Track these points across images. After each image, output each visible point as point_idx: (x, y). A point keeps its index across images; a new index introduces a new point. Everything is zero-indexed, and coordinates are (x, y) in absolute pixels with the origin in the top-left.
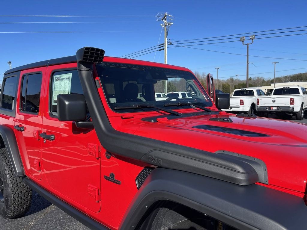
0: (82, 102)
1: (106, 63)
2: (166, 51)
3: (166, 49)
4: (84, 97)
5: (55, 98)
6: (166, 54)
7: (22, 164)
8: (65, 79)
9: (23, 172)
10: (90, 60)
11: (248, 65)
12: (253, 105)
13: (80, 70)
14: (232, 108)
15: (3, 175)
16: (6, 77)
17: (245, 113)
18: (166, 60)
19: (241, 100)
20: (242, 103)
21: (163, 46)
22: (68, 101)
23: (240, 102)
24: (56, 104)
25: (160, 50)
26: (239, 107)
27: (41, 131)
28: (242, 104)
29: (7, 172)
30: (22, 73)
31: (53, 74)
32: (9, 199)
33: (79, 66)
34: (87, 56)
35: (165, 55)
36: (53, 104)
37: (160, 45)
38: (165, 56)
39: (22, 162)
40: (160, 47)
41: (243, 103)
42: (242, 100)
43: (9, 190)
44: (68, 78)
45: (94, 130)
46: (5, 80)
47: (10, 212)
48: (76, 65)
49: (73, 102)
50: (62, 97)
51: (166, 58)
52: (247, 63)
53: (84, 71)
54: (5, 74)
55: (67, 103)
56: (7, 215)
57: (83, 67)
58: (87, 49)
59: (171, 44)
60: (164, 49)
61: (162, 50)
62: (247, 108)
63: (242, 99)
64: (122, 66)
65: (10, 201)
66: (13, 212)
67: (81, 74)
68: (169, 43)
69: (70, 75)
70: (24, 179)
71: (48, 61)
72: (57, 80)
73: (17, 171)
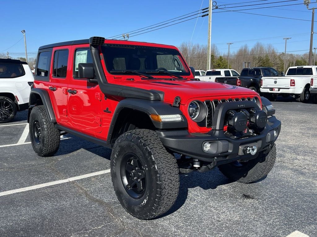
0: (92, 68)
1: (107, 44)
2: (210, 17)
3: (210, 15)
4: (93, 65)
5: (77, 66)
6: (211, 21)
7: (54, 115)
8: (83, 54)
9: (55, 119)
10: (96, 44)
11: (312, 35)
12: (308, 86)
13: (91, 49)
14: (281, 89)
15: (41, 123)
16: (41, 52)
17: (297, 96)
18: (210, 29)
19: (291, 80)
20: (293, 83)
21: (207, 11)
22: (84, 67)
23: (291, 82)
24: (78, 70)
25: (203, 16)
26: (289, 89)
27: (68, 89)
28: (292, 85)
29: (44, 120)
30: (54, 49)
31: (76, 51)
32: (45, 139)
33: (91, 47)
34: (95, 42)
35: (209, 22)
36: (76, 70)
37: (203, 10)
38: (209, 24)
39: (55, 113)
40: (203, 13)
41: (295, 84)
42: (294, 80)
43: (45, 132)
44: (85, 54)
45: (98, 85)
46: (39, 54)
47: (45, 150)
48: (89, 45)
49: (87, 68)
50: (81, 65)
51: (210, 26)
52: (311, 33)
53: (93, 50)
54: (39, 50)
55: (84, 68)
56: (43, 152)
57: (93, 48)
58: (95, 37)
59: (217, 8)
60: (208, 15)
61: (205, 16)
62: (299, 89)
63: (293, 78)
64: (119, 46)
65: (45, 141)
66: (47, 150)
67: (91, 52)
68: (215, 8)
69: (86, 52)
70: (55, 125)
71: (72, 41)
72: (79, 55)
73: (51, 119)
